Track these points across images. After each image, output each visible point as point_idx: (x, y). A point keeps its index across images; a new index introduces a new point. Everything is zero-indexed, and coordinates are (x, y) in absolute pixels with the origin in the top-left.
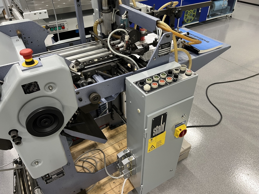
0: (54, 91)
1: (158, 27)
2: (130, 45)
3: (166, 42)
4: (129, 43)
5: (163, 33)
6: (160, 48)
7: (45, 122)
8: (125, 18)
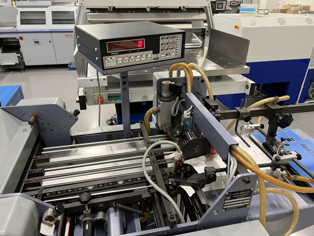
1: (231, 154)
2: (182, 167)
3: (242, 189)
4: (181, 165)
5: (236, 173)
6: (228, 198)
8: (189, 117)
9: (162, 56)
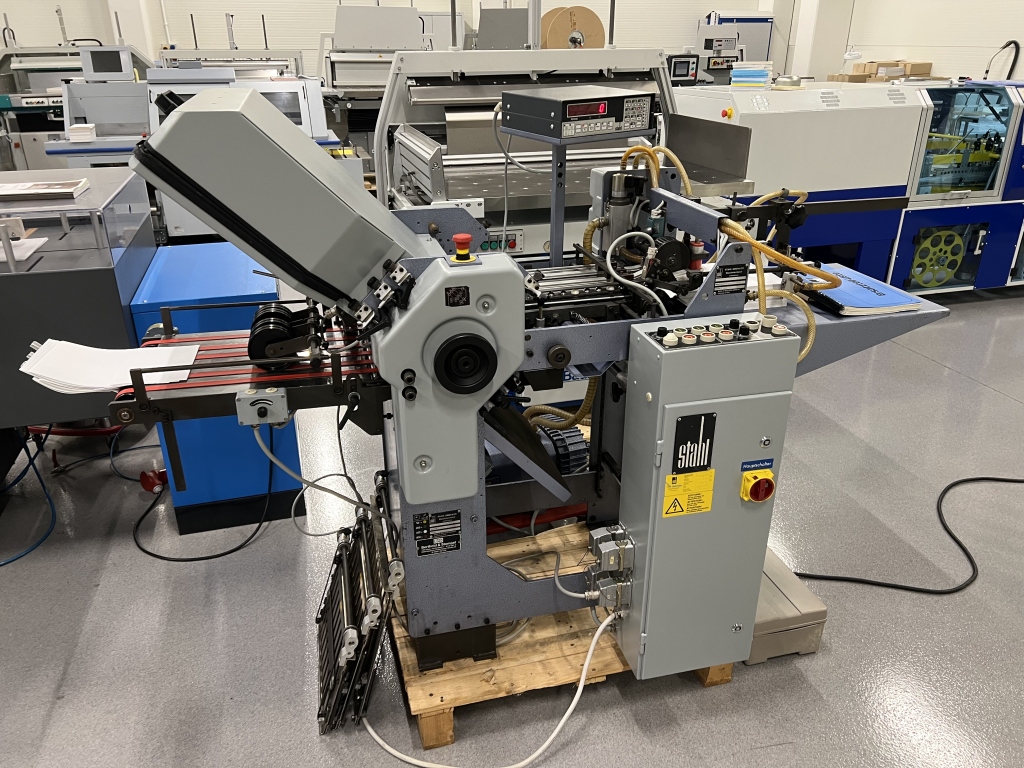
1: (722, 231)
2: (656, 268)
3: (734, 263)
4: (656, 265)
6: (720, 274)
7: (466, 364)
8: (659, 217)
9: (625, 125)
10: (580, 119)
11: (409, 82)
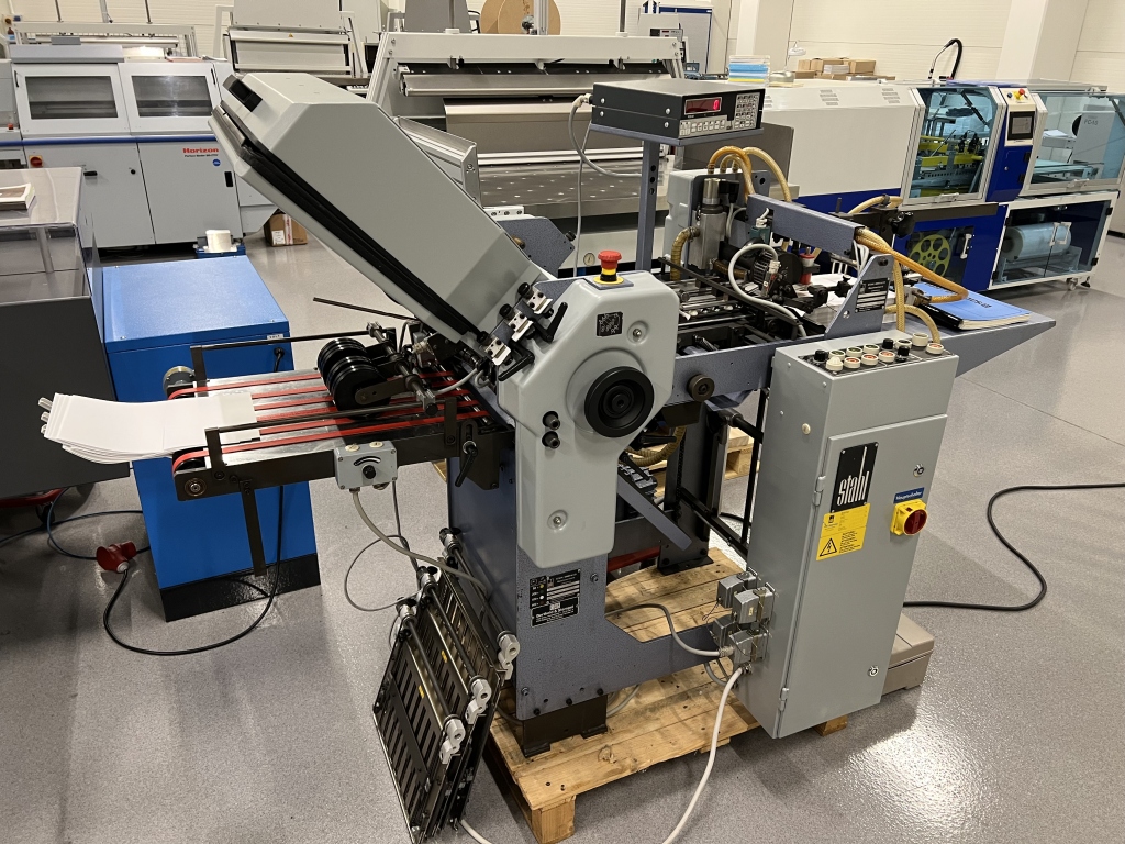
0: (642, 342)
1: (858, 242)
2: (779, 284)
3: (877, 278)
5: (870, 256)
6: (862, 290)
7: (621, 402)
8: (765, 226)
9: (736, 124)
10: (696, 117)
11: (402, 69)
